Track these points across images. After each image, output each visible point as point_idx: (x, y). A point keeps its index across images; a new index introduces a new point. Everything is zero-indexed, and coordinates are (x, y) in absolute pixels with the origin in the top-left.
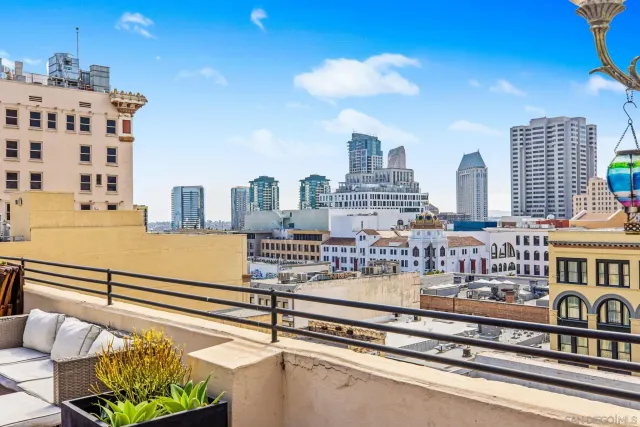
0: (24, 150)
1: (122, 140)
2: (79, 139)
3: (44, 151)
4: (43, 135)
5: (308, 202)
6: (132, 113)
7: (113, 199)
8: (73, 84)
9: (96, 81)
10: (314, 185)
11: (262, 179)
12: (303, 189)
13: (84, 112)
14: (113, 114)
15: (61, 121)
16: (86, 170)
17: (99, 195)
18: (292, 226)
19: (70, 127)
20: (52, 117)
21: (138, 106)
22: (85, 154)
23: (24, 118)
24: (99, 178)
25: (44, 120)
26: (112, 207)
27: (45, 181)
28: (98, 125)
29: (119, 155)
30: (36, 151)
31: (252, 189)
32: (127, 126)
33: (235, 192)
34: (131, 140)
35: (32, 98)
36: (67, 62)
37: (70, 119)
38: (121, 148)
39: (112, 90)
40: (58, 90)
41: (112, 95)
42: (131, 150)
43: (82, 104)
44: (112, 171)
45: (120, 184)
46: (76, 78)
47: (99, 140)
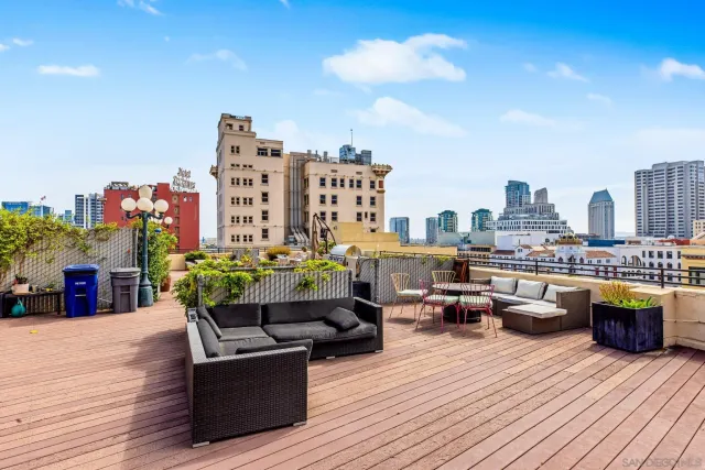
0: (329, 200)
1: (378, 192)
2: (356, 192)
3: (338, 200)
4: (338, 191)
5: (477, 226)
6: (384, 176)
7: (374, 226)
8: (352, 162)
9: (365, 159)
10: (481, 216)
11: (446, 212)
12: (474, 218)
13: (358, 177)
14: (373, 177)
15: (347, 183)
16: (359, 209)
17: (366, 223)
18: (469, 242)
19: (351, 186)
20: (342, 181)
21: (387, 172)
22: (359, 200)
23: (328, 182)
24: (366, 214)
25: (339, 183)
26: (373, 231)
27: (339, 216)
28: (366, 184)
29: (377, 201)
30: (334, 200)
31: (440, 219)
32: (381, 184)
33: (429, 221)
34: (383, 192)
35: (333, 171)
36: (349, 150)
37: (352, 181)
38: (378, 196)
39: (373, 163)
40: (345, 166)
41: (374, 167)
42: (383, 198)
43: (358, 173)
44: (373, 210)
45: (377, 216)
46: (354, 158)
47: (366, 193)
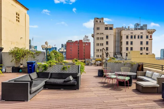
0: (129, 43)
1: (150, 39)
2: (140, 40)
3: (133, 43)
4: (133, 40)
6: (152, 34)
7: (147, 52)
8: (139, 29)
9: (144, 28)
13: (141, 35)
14: (148, 34)
15: (137, 37)
16: (141, 46)
17: (144, 51)
19: (138, 38)
20: (135, 36)
21: (153, 32)
22: (141, 43)
23: (129, 37)
24: (144, 48)
25: (133, 37)
26: (147, 54)
27: (133, 49)
28: (144, 37)
29: (149, 43)
30: (132, 43)
32: (151, 37)
34: (152, 39)
35: (131, 33)
36: (138, 25)
37: (139, 36)
38: (149, 41)
39: (148, 29)
40: (136, 31)
41: (148, 30)
42: (152, 42)
43: (141, 33)
44: (147, 46)
45: (149, 49)
46: (140, 28)
47: (144, 40)
